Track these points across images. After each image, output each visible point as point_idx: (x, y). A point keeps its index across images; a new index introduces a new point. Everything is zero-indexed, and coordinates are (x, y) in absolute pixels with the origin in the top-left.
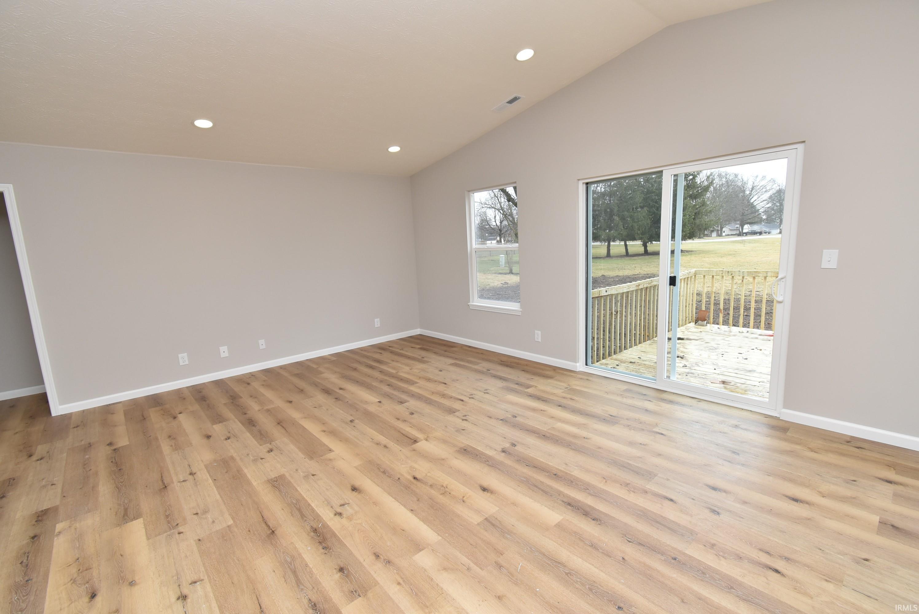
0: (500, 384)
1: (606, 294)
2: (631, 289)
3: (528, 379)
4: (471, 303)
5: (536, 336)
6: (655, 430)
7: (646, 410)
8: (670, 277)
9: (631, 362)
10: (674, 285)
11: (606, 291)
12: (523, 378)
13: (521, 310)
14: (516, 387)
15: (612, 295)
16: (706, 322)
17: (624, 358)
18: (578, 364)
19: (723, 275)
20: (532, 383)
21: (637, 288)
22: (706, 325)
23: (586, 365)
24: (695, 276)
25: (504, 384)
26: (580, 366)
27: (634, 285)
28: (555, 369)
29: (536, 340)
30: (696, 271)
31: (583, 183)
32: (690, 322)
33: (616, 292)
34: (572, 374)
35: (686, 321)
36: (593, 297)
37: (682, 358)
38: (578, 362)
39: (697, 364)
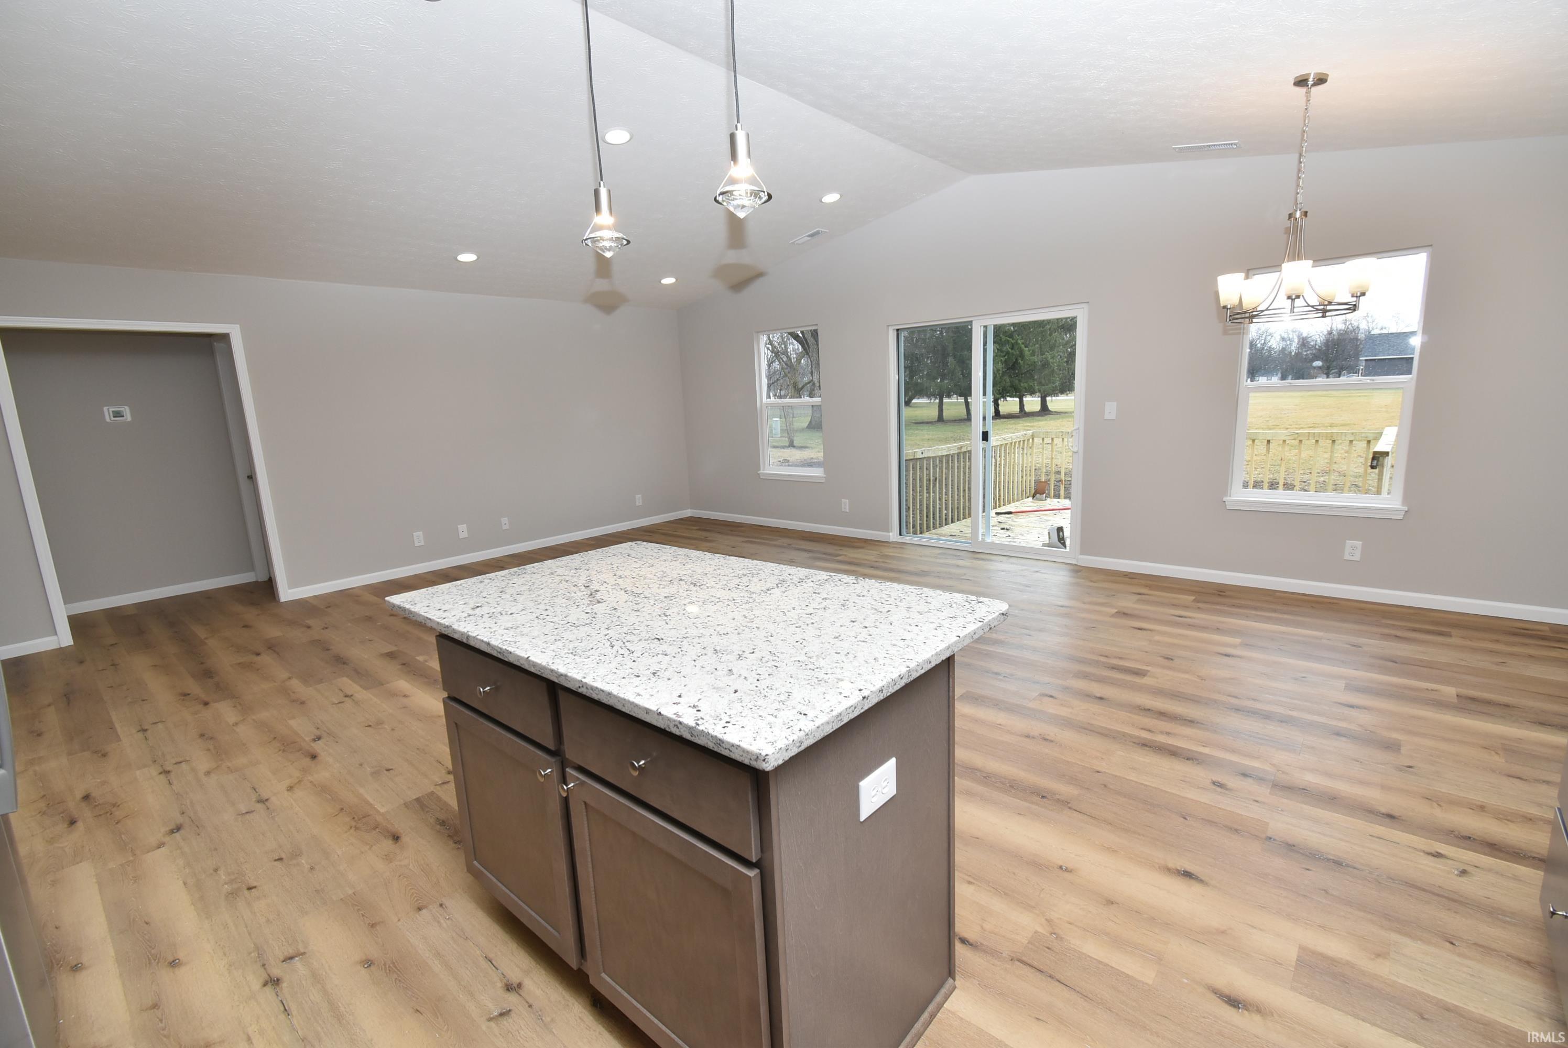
0: (805, 555)
1: (921, 456)
2: (952, 452)
3: (836, 550)
4: (761, 471)
5: (843, 506)
6: (963, 577)
7: (958, 566)
8: (983, 432)
9: (951, 535)
10: (987, 441)
11: (922, 453)
12: (830, 549)
13: (825, 476)
14: (824, 556)
15: (929, 458)
16: (1044, 495)
17: (943, 532)
18: (891, 534)
19: (1063, 437)
20: (840, 553)
21: (959, 451)
22: (1045, 500)
23: (900, 535)
24: (1033, 439)
25: (810, 555)
26: (893, 536)
27: (955, 446)
28: (866, 541)
29: (843, 510)
30: (1033, 433)
31: (894, 329)
32: (1028, 497)
33: (933, 455)
34: (886, 544)
35: (1022, 495)
36: (907, 458)
37: (1007, 530)
38: (891, 532)
39: (1022, 535)
